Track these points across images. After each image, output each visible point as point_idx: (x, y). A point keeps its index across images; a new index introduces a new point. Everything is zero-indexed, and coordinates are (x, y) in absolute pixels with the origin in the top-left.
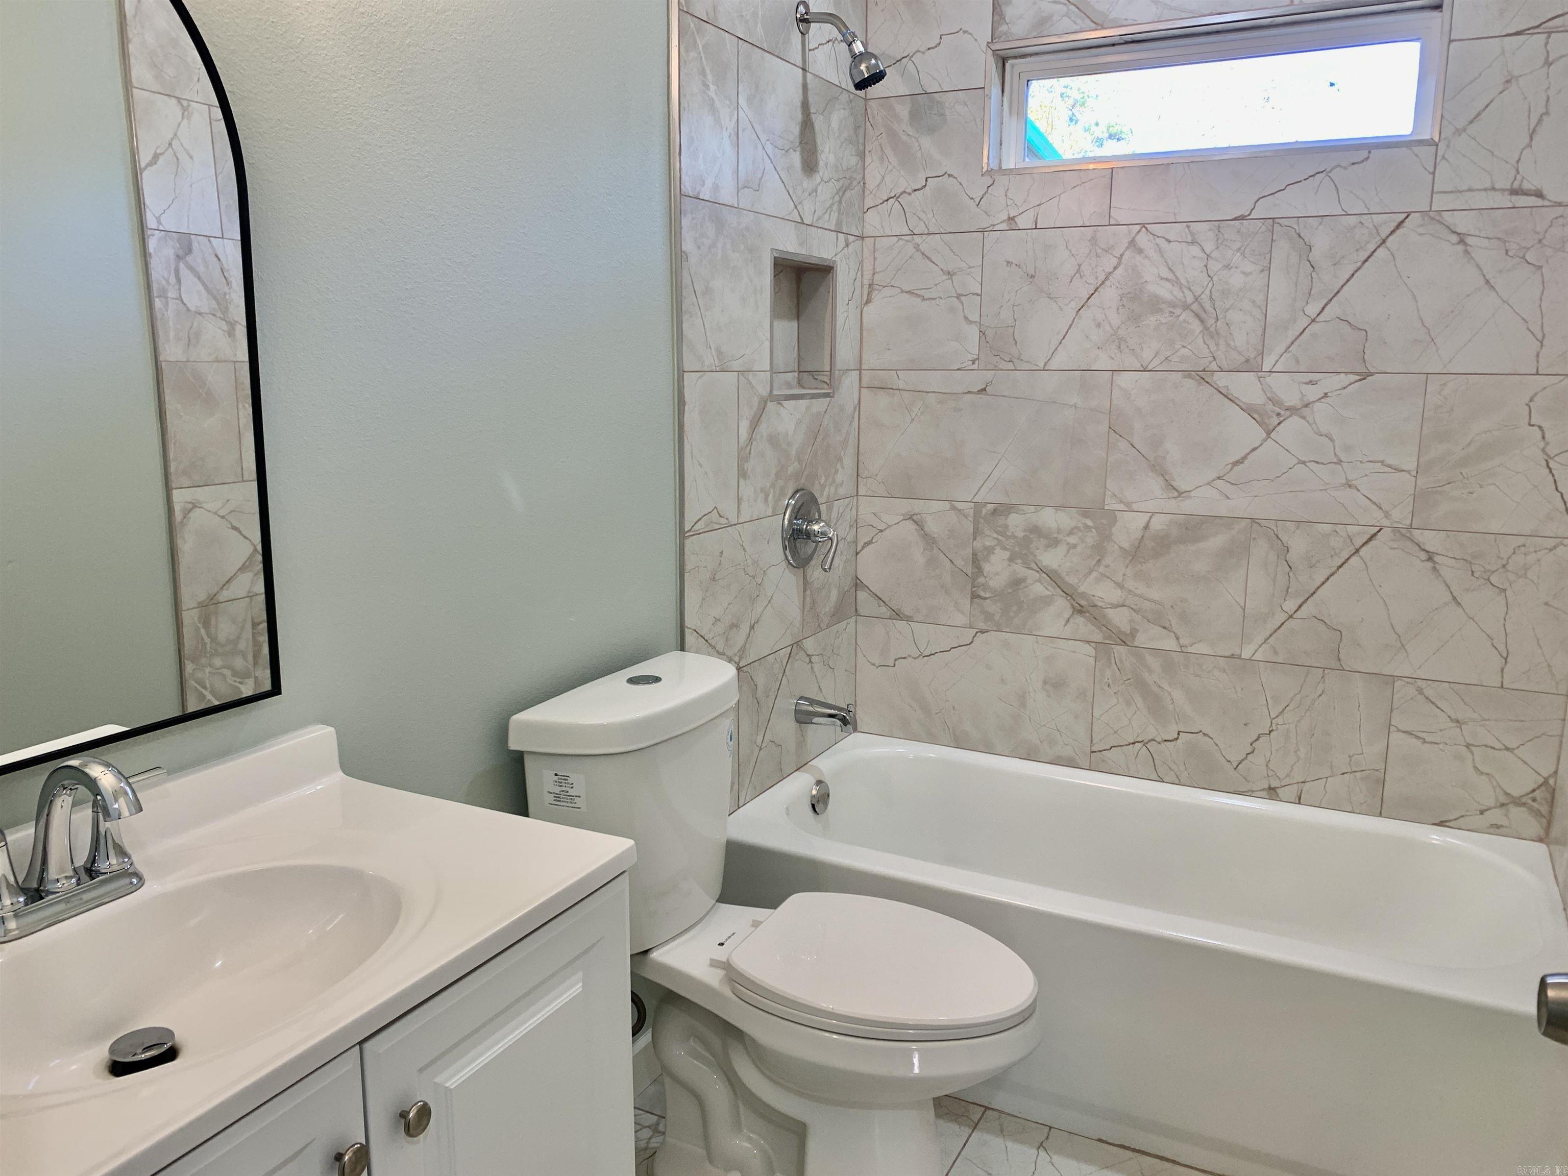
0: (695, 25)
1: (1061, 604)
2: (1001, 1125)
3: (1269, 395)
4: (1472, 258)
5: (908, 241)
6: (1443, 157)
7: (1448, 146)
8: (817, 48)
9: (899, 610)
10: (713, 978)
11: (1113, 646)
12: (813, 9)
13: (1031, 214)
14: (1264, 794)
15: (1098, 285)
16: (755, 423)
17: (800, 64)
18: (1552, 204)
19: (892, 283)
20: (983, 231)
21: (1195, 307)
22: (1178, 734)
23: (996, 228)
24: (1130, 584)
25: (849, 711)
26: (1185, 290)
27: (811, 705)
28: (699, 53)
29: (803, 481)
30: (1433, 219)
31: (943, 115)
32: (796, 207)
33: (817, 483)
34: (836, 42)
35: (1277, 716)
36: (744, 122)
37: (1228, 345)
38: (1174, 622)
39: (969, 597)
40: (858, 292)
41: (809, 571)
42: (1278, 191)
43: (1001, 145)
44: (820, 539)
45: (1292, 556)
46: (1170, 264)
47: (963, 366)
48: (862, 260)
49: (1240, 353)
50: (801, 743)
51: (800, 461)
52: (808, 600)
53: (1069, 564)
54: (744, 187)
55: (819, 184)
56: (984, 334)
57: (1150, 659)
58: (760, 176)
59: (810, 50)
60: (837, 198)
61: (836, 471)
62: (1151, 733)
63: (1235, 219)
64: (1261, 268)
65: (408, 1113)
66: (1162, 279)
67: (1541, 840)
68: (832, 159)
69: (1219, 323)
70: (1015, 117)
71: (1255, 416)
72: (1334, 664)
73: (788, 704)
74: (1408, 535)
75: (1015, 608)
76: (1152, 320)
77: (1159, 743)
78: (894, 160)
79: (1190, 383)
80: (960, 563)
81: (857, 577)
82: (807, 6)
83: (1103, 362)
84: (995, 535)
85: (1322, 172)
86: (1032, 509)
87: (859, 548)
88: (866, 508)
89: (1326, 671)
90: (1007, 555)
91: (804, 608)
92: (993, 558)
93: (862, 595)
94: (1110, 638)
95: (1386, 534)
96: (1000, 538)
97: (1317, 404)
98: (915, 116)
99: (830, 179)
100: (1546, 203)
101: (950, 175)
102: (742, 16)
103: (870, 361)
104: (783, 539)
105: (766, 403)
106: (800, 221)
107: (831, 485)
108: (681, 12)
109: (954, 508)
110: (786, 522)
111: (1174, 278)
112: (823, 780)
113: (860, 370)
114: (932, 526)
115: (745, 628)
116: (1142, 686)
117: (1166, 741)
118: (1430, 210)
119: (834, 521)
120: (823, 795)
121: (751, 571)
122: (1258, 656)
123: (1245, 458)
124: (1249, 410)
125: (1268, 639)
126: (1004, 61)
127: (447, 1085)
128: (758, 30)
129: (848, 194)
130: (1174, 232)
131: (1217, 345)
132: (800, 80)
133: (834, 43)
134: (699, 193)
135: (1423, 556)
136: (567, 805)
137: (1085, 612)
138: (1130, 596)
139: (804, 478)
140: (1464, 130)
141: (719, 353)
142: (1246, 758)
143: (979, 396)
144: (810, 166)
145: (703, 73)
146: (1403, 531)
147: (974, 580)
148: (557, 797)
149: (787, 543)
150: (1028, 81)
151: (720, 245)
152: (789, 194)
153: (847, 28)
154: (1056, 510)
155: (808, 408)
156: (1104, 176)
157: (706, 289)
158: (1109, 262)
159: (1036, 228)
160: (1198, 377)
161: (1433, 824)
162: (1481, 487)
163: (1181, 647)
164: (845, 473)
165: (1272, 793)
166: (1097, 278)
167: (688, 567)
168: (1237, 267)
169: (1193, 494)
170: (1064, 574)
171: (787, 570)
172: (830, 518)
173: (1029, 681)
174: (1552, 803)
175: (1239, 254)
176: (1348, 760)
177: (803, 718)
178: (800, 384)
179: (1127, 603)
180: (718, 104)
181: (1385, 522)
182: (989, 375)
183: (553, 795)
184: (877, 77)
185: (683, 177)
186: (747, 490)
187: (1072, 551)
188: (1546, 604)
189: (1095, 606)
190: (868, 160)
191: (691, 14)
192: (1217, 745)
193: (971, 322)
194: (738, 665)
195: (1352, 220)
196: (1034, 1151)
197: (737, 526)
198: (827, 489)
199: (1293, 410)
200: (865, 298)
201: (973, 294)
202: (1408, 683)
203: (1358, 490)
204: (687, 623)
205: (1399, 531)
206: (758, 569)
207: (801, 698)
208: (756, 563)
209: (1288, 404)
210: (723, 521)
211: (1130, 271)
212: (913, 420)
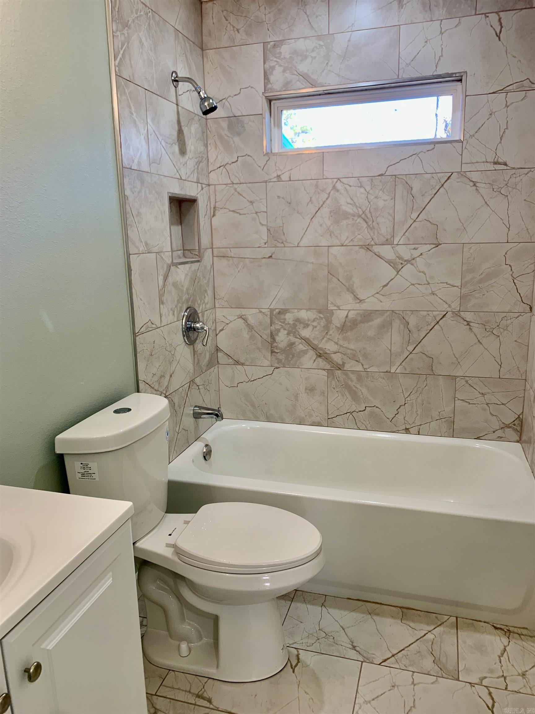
0: (124, 83)
1: (311, 354)
2: (304, 598)
3: (397, 255)
4: (479, 192)
5: (231, 187)
6: (465, 148)
7: (467, 143)
8: (182, 94)
9: (238, 360)
10: (168, 553)
11: (335, 371)
12: (180, 75)
13: (287, 174)
14: (404, 431)
15: (320, 207)
16: (166, 278)
17: (175, 102)
18: (510, 168)
19: (225, 207)
20: (266, 182)
21: (363, 216)
22: (365, 408)
23: (272, 181)
24: (341, 342)
25: (219, 411)
26: (358, 208)
27: (200, 409)
28: (127, 97)
29: (190, 303)
30: (462, 175)
31: (243, 127)
32: (178, 171)
33: (196, 303)
34: (191, 92)
35: (407, 397)
36: (150, 131)
37: (378, 233)
38: (361, 358)
39: (270, 352)
40: (208, 212)
41: (196, 345)
42: (397, 163)
43: (271, 141)
44: (200, 331)
45: (411, 326)
46: (351, 197)
47: (260, 245)
48: (210, 196)
49: (384, 237)
50: (197, 427)
51: (188, 294)
52: (196, 359)
53: (314, 335)
54: (153, 163)
55: (188, 160)
56: (269, 230)
57: (352, 376)
58: (160, 157)
59: (179, 95)
60: (196, 167)
61: (205, 297)
62: (353, 408)
63: (379, 176)
64: (391, 198)
65: (30, 669)
66: (348, 203)
67: (518, 442)
68: (193, 148)
69: (374, 223)
70: (276, 128)
71: (392, 265)
72: (431, 373)
73: (189, 411)
74: (459, 314)
75: (291, 356)
76: (345, 222)
77: (357, 412)
78: (221, 148)
79: (362, 251)
80: (265, 337)
81: (217, 346)
82: (176, 73)
83: (324, 243)
84: (280, 323)
85: (415, 154)
86: (296, 311)
87: (217, 332)
88: (220, 314)
89: (427, 376)
90: (286, 332)
91: (194, 364)
92: (280, 334)
93: (220, 354)
94: (333, 367)
95: (449, 314)
96: (282, 324)
97: (418, 258)
98: (231, 127)
99: (193, 158)
100: (508, 168)
101: (249, 156)
102: (146, 78)
103: (217, 243)
104: (183, 332)
105: (170, 267)
106: (180, 178)
107: (203, 304)
108: (117, 76)
109: (261, 312)
110: (184, 324)
111: (353, 203)
112: (208, 444)
113: (212, 248)
114: (251, 321)
115: (168, 377)
116: (348, 387)
117: (360, 411)
118: (461, 171)
119: (205, 321)
120: (209, 451)
121: (168, 349)
122: (398, 371)
123: (388, 284)
124: (389, 262)
125: (402, 363)
126: (270, 101)
127: (48, 648)
128: (154, 85)
129: (201, 164)
130: (352, 181)
131: (374, 233)
132: (176, 110)
133: (190, 92)
134: (131, 167)
135: (465, 323)
136: (89, 478)
137: (322, 356)
138: (341, 348)
139: (190, 302)
140: (474, 136)
141: (146, 244)
142: (395, 416)
143: (269, 259)
144: (183, 152)
145: (129, 107)
146: (456, 312)
147: (272, 344)
148: (83, 475)
149: (184, 333)
150: (282, 111)
151: (143, 191)
152: (174, 165)
153: (197, 85)
154: (307, 311)
155: (190, 268)
156: (320, 156)
157: (138, 213)
158: (324, 196)
159: (290, 181)
160: (366, 248)
161: (474, 439)
162: (487, 292)
163: (364, 369)
164: (208, 298)
165: (407, 431)
166: (319, 203)
167: (138, 350)
168: (380, 198)
169: (366, 301)
170: (312, 340)
171: (185, 347)
172: (203, 320)
173: (299, 389)
174: (522, 426)
175: (381, 192)
176: (438, 414)
177: (197, 416)
178: (184, 256)
179: (340, 351)
180: (138, 123)
181: (449, 309)
182: (273, 250)
183: (81, 474)
184: (213, 109)
185: (123, 158)
186: (164, 310)
187: (314, 329)
188: (515, 341)
189: (326, 353)
190: (209, 148)
191: (121, 77)
192: (382, 411)
193: (263, 225)
194: (165, 395)
195: (429, 176)
196: (320, 608)
197: (161, 328)
198: (201, 306)
199: (408, 261)
200: (212, 214)
201: (263, 212)
202: (462, 379)
203: (437, 296)
204: (140, 377)
205: (455, 313)
206: (172, 347)
207: (196, 406)
208: (171, 345)
209: (405, 259)
210: (154, 326)
211: (334, 200)
212: (239, 271)
